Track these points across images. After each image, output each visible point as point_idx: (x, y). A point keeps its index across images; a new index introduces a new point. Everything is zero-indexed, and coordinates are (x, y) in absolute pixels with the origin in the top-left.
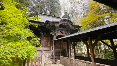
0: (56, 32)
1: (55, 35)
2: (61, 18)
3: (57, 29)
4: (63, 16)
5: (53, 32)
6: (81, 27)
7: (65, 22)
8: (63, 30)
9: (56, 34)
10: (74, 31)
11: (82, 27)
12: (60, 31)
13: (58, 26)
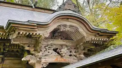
0: (40, 54)
1: (39, 62)
2: (54, 11)
3: (43, 44)
4: (59, 5)
5: (32, 55)
6: (114, 33)
7: (68, 23)
8: (62, 45)
9: (43, 60)
10: (96, 45)
11: (117, 32)
12: (55, 50)
13: (47, 35)
